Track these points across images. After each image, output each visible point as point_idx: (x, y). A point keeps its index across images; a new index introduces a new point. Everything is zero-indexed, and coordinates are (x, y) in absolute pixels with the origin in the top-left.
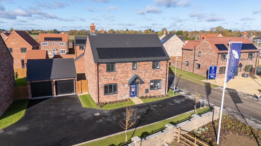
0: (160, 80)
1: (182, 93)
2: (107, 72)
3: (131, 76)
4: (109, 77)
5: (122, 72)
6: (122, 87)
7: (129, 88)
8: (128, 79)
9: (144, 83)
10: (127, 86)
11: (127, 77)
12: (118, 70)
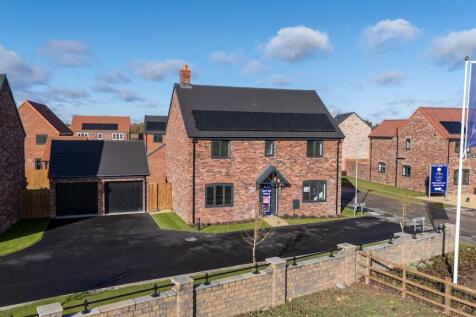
0: (324, 182)
1: (374, 214)
2: (212, 158)
3: (261, 169)
4: (216, 170)
5: (244, 161)
6: (243, 192)
7: (257, 194)
8: (256, 176)
9: (288, 185)
10: (253, 189)
11: (254, 170)
12: (235, 154)
